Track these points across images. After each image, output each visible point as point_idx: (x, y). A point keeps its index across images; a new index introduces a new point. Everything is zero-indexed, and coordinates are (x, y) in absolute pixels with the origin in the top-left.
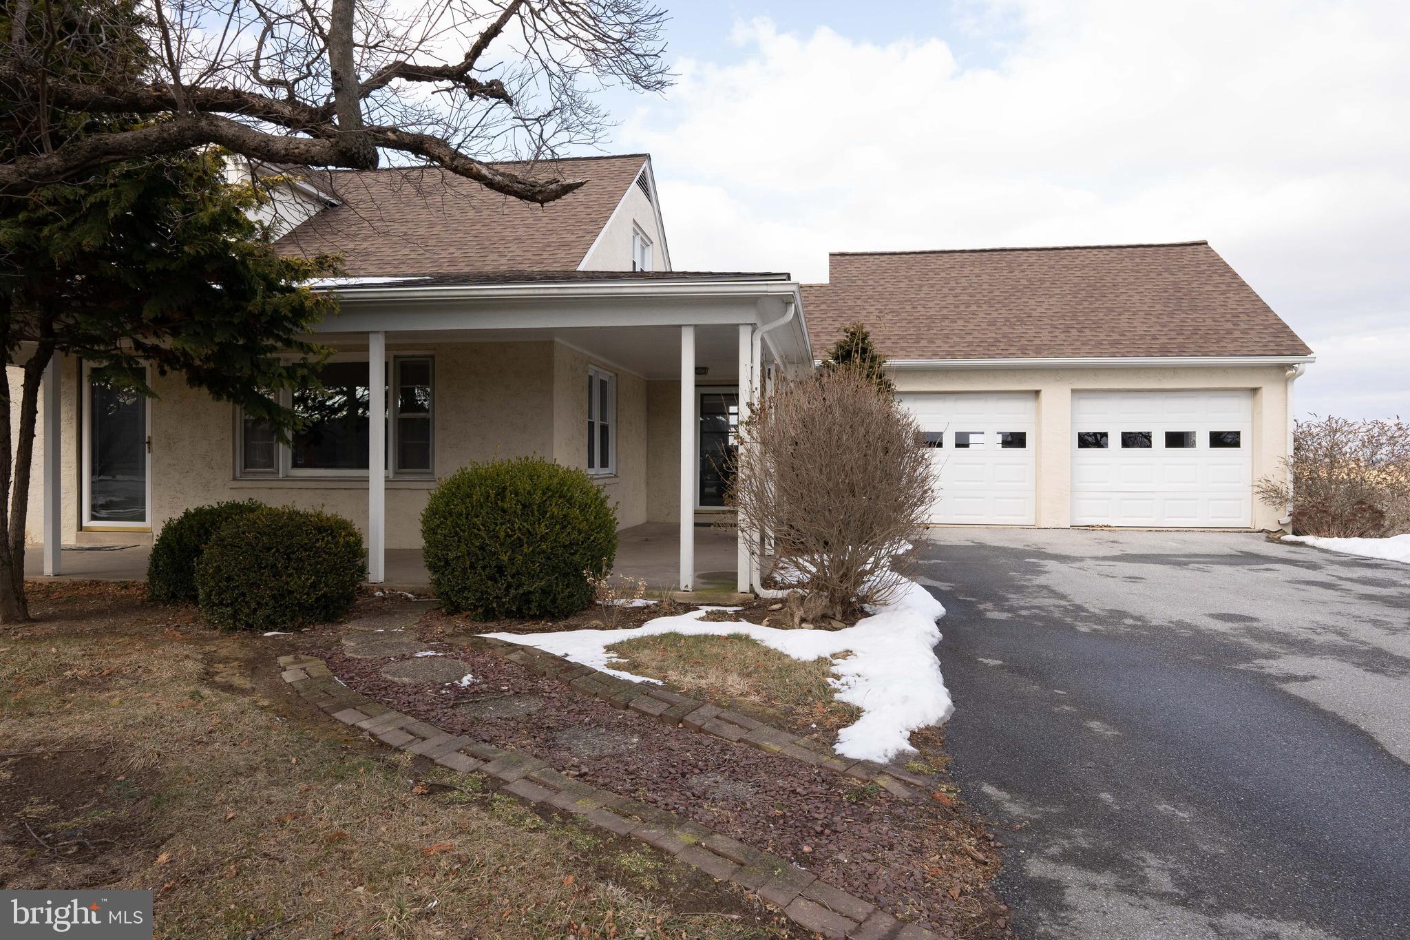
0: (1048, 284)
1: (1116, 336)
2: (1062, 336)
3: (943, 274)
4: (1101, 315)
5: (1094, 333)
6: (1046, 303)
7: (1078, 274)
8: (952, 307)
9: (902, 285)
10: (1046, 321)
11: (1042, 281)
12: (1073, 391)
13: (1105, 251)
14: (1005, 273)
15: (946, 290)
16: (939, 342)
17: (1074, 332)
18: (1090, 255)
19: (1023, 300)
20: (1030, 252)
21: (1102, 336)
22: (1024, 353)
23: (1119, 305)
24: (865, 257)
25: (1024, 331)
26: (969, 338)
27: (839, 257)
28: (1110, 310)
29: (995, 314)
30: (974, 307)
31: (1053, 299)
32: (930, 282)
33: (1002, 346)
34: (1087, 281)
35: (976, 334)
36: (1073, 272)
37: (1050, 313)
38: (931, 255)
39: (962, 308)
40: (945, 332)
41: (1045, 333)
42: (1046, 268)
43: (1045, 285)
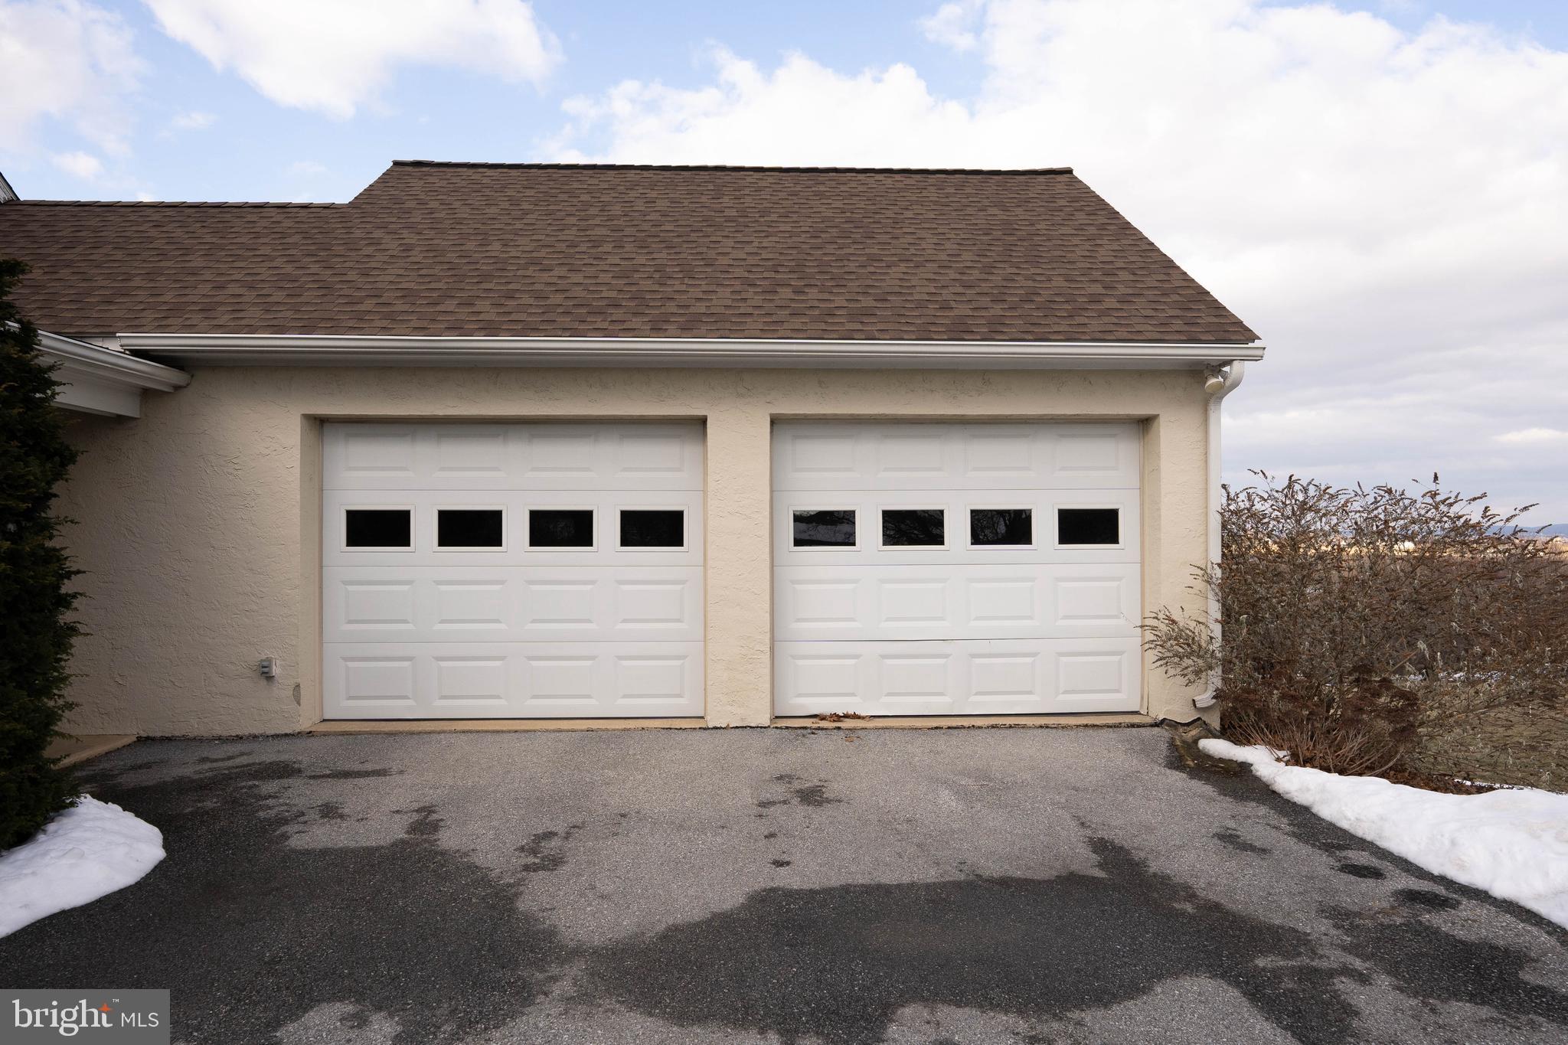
0: (774, 217)
1: (867, 302)
2: (758, 300)
3: (585, 197)
4: (852, 266)
5: (826, 296)
6: (756, 244)
7: (839, 204)
8: (562, 246)
9: (493, 210)
10: (739, 272)
11: (764, 213)
12: (775, 421)
13: (898, 177)
14: (704, 199)
15: (573, 220)
16: (482, 305)
17: (786, 293)
18: (871, 181)
19: (714, 239)
20: (767, 173)
21: (840, 301)
22: (657, 329)
23: (893, 252)
24: (459, 170)
25: (684, 288)
26: (557, 299)
27: (410, 169)
28: (873, 259)
29: (641, 259)
30: (608, 247)
31: (770, 239)
32: (550, 207)
33: (618, 314)
34: (848, 214)
35: (578, 292)
36: (830, 201)
37: (752, 260)
38: (585, 172)
39: (583, 248)
40: (510, 287)
41: (725, 293)
42: (782, 195)
43: (766, 219)
